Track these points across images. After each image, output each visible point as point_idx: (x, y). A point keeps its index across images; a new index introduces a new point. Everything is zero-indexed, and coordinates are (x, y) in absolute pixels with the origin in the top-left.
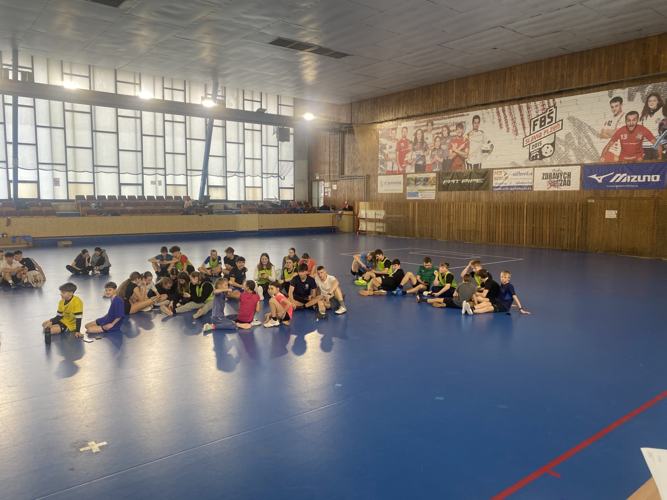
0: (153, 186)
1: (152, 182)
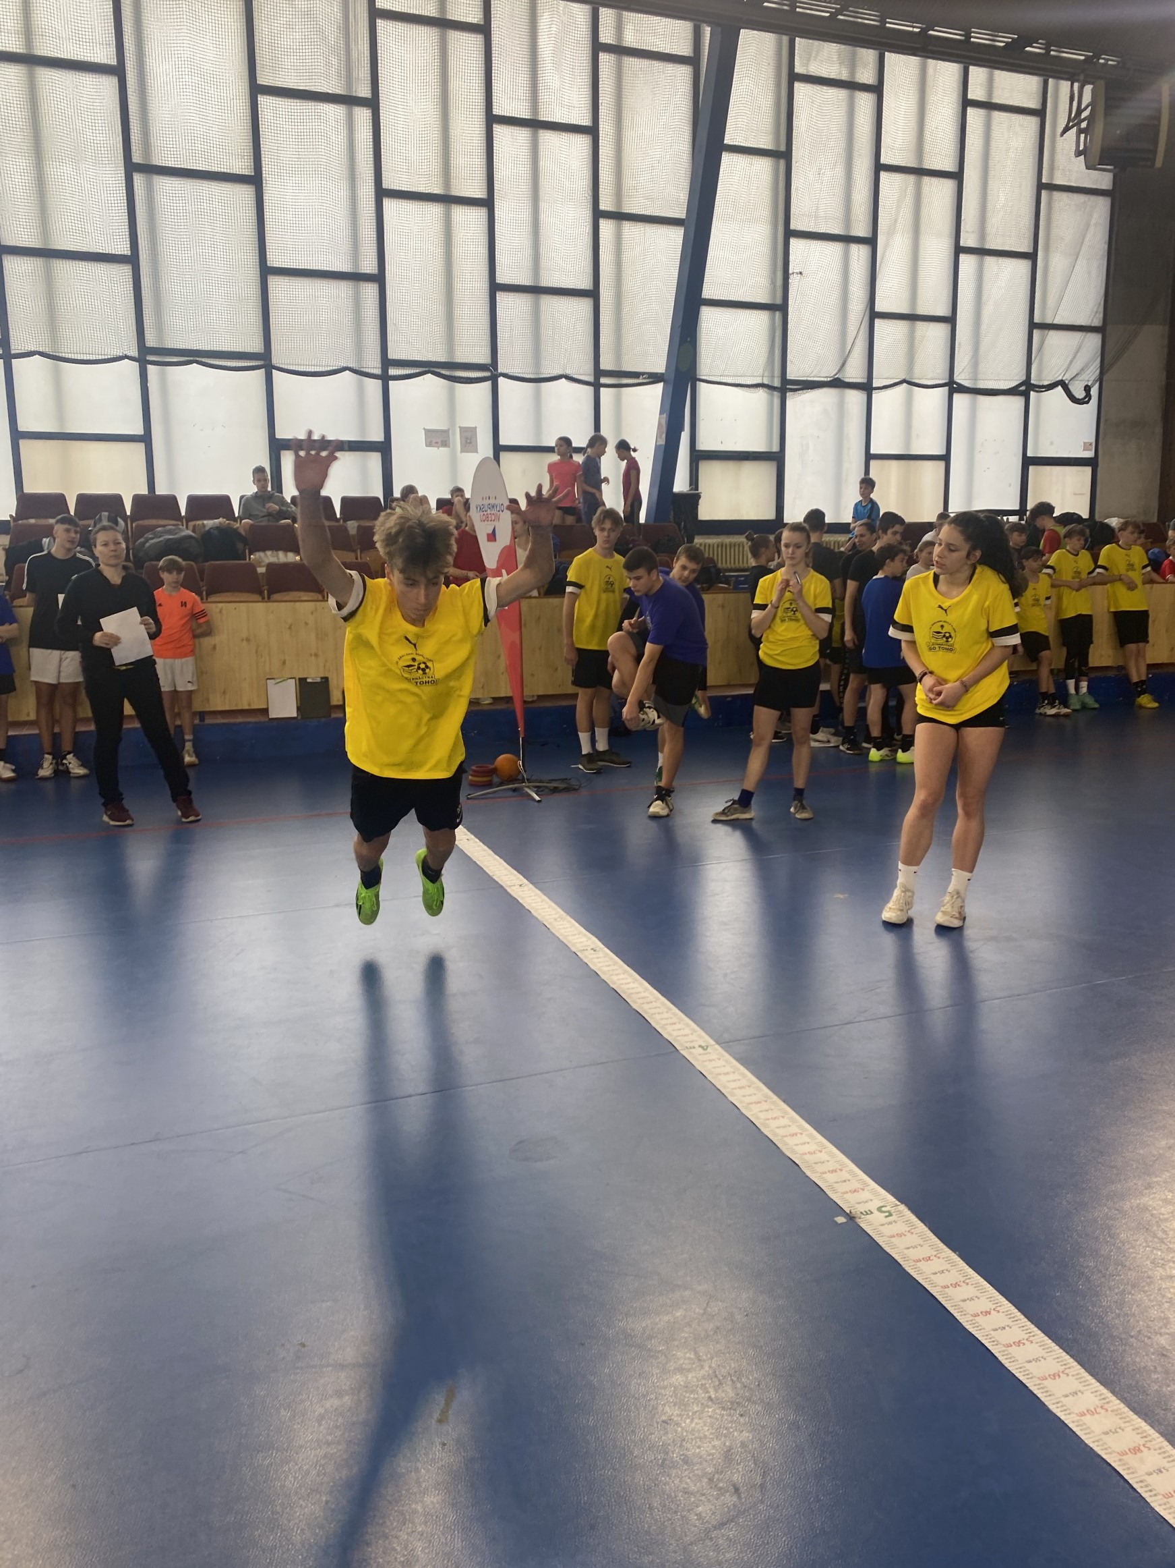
0: (439, 452)
1: (428, 432)
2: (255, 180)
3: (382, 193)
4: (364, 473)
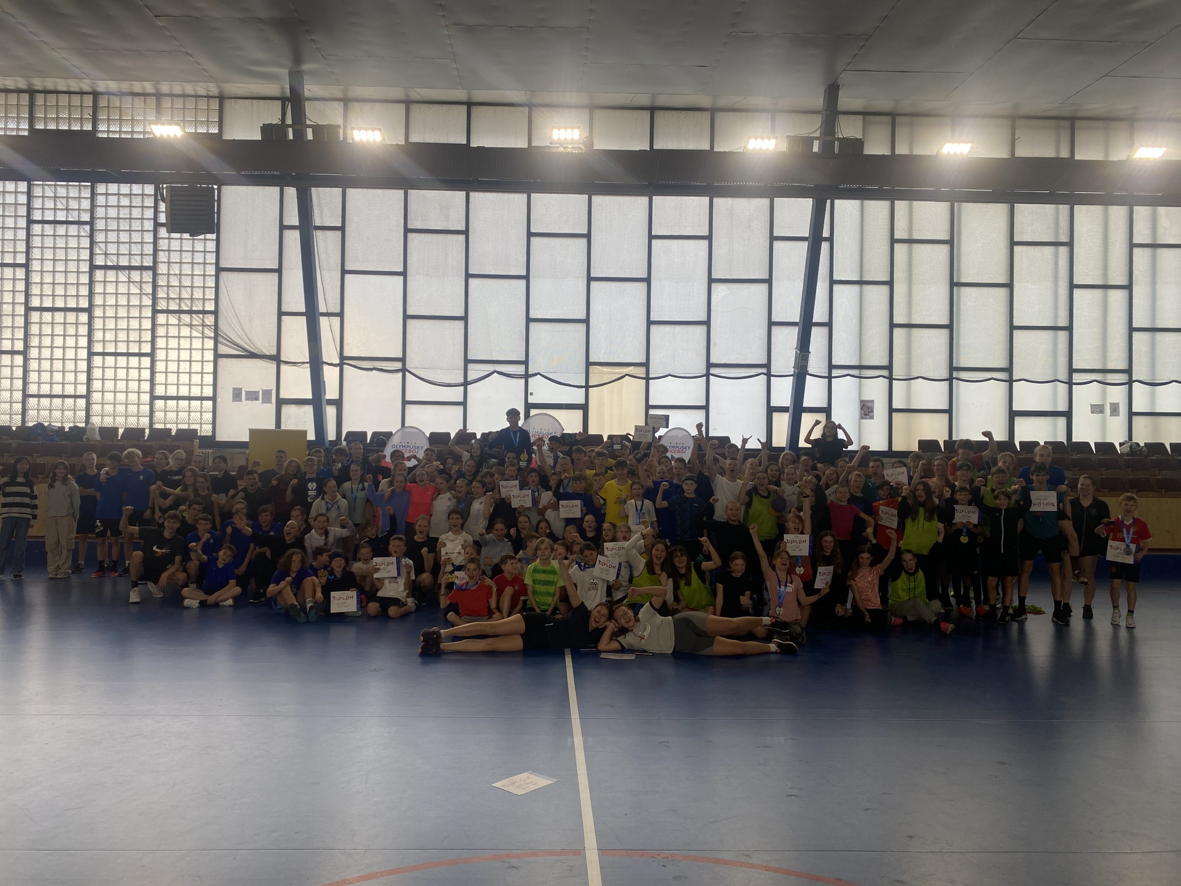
0: (1098, 416)
1: (1093, 406)
2: (1009, 286)
3: (1072, 286)
4: (1055, 427)
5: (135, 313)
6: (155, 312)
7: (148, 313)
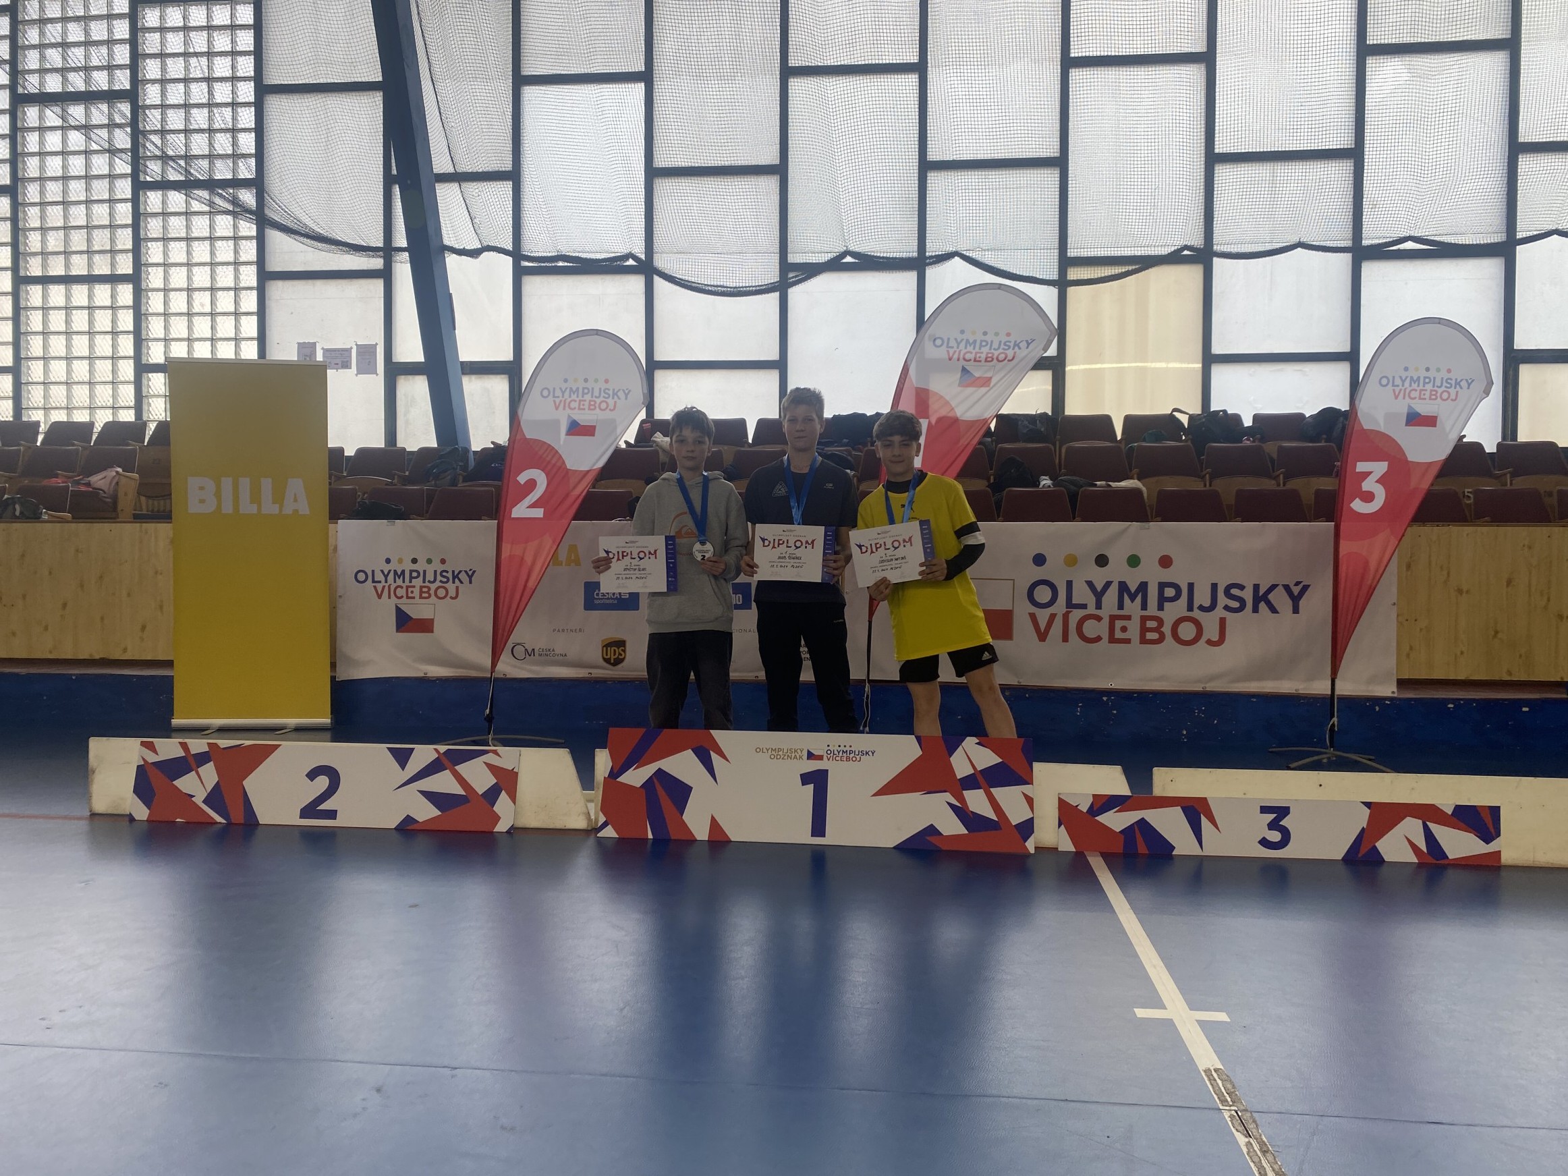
5: (100, 189)
6: (140, 186)
7: (124, 188)
